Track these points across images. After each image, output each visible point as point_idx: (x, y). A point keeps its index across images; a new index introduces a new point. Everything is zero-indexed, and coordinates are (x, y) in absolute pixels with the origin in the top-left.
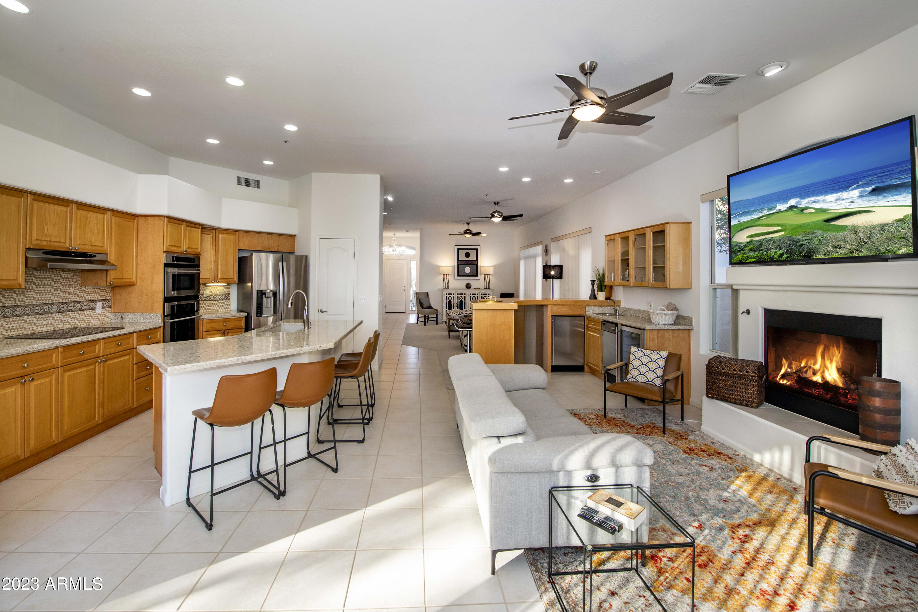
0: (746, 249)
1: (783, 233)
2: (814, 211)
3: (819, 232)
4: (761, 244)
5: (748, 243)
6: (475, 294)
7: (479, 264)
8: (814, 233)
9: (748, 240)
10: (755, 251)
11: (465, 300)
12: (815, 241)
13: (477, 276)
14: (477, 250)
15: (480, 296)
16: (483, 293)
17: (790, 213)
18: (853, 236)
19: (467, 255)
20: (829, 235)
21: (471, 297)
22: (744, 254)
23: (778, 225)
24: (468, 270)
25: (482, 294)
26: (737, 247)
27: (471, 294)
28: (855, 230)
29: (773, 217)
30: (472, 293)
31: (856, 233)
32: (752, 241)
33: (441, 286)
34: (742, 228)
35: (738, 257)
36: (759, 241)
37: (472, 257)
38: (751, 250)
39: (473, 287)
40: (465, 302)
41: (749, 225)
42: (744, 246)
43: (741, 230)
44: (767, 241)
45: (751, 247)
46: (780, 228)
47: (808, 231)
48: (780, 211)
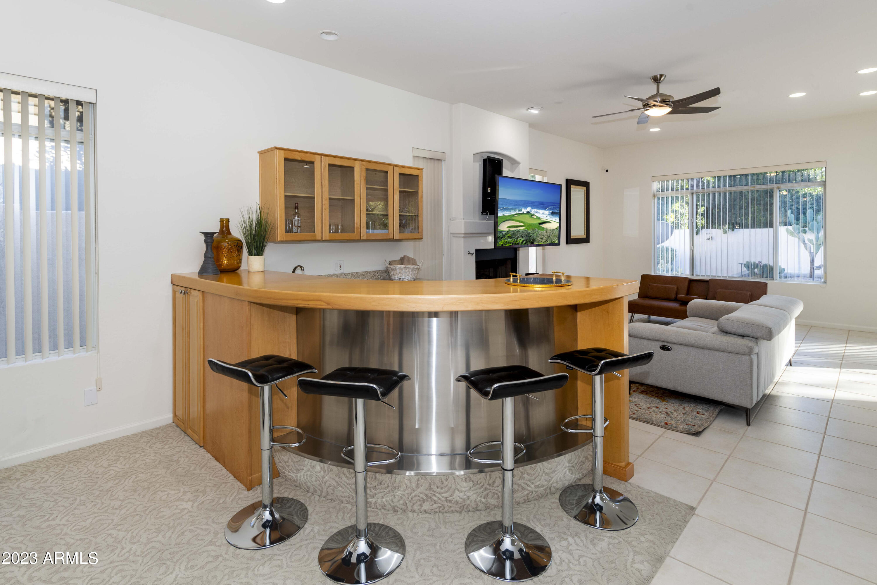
0: (506, 236)
1: (524, 228)
2: (536, 217)
3: (537, 229)
4: (514, 234)
5: (508, 232)
8: (535, 230)
9: (507, 229)
10: (511, 238)
12: (535, 235)
17: (527, 216)
18: (546, 233)
20: (540, 232)
22: (505, 239)
23: (522, 222)
26: (501, 234)
28: (546, 230)
29: (521, 216)
31: (547, 232)
32: (509, 230)
34: (505, 220)
35: (501, 242)
36: (513, 231)
38: (509, 237)
41: (509, 218)
42: (505, 234)
43: (504, 221)
44: (517, 232)
45: (509, 235)
46: (522, 224)
47: (533, 228)
48: (523, 214)
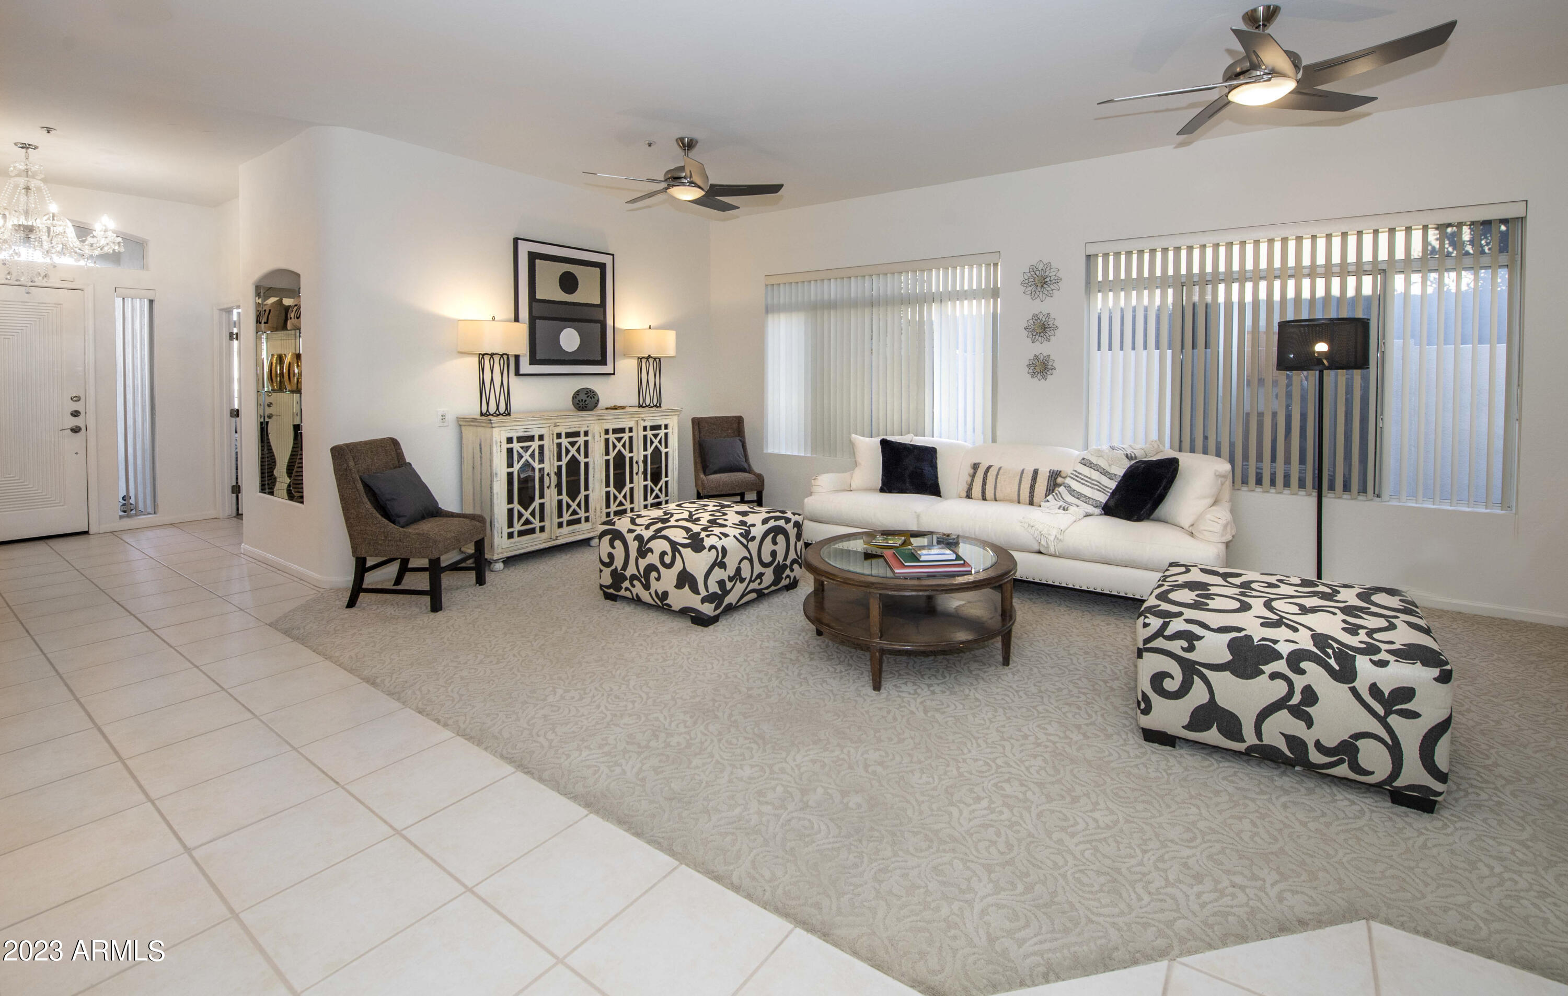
6: (622, 430)
7: (609, 322)
11: (586, 456)
13: (603, 362)
14: (602, 266)
15: (642, 433)
16: (648, 424)
19: (569, 283)
21: (607, 441)
24: (570, 340)
25: (645, 429)
27: (607, 432)
30: (611, 427)
33: (470, 406)
37: (586, 294)
39: (605, 400)
40: (586, 464)
